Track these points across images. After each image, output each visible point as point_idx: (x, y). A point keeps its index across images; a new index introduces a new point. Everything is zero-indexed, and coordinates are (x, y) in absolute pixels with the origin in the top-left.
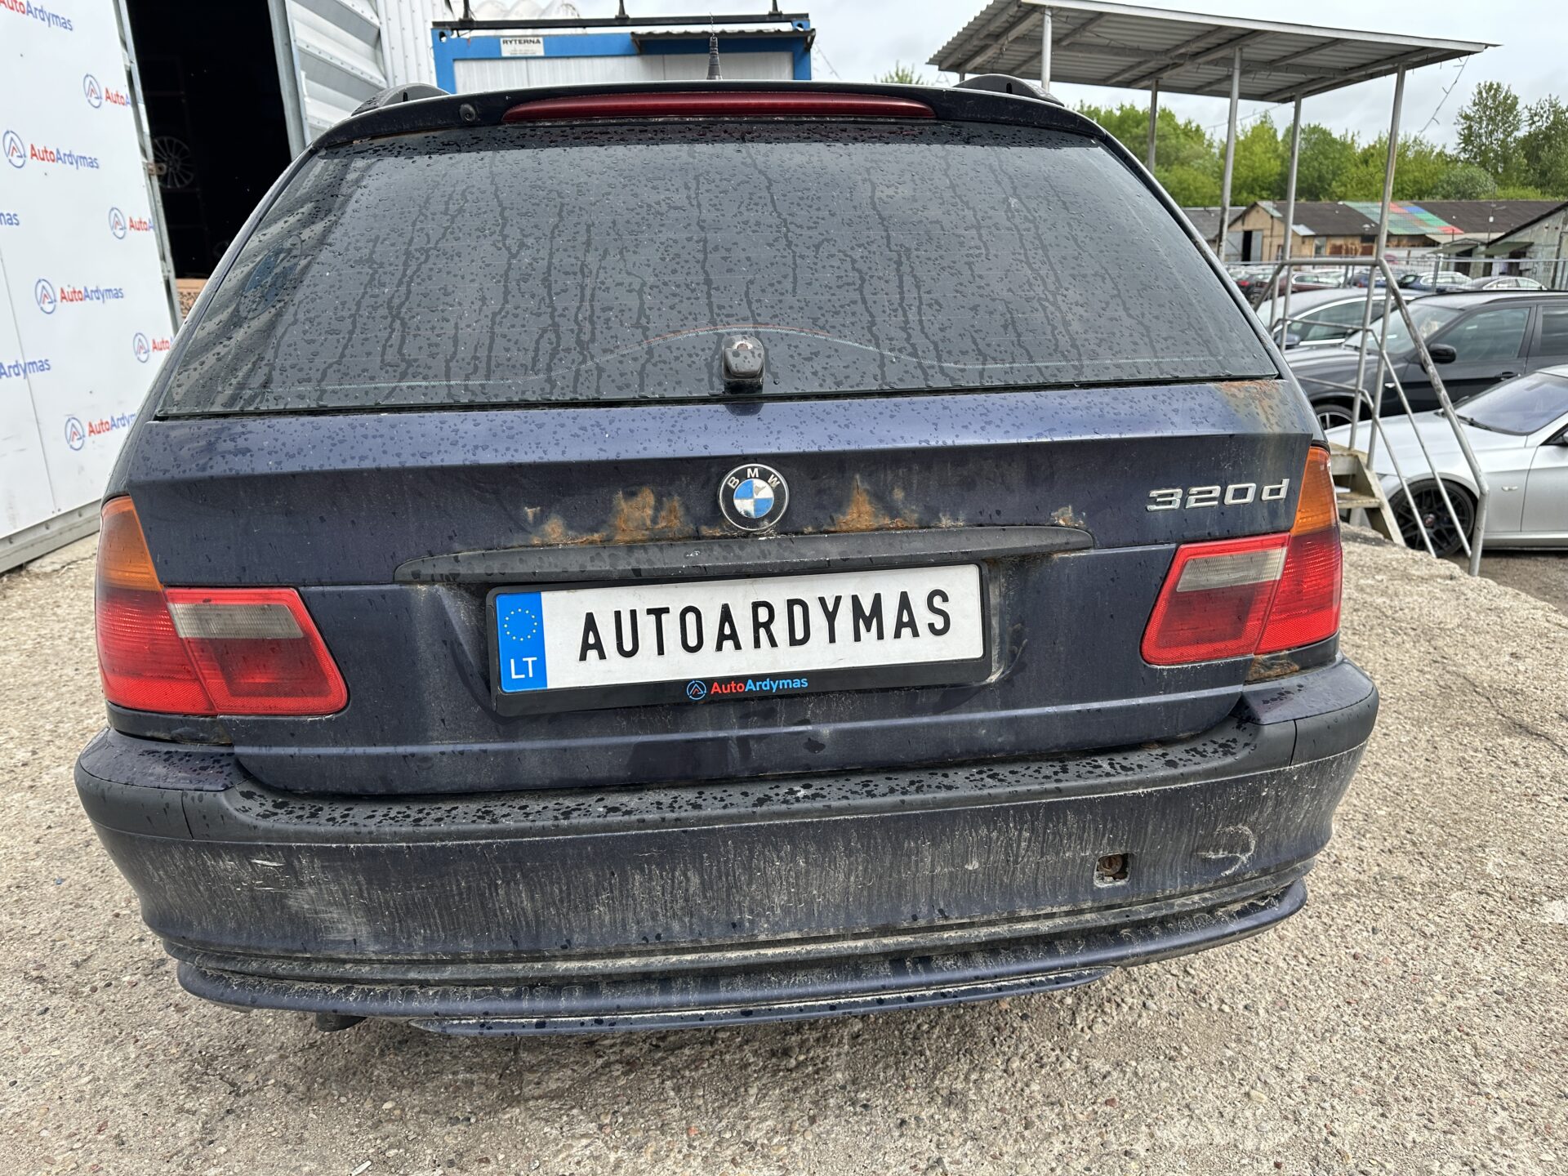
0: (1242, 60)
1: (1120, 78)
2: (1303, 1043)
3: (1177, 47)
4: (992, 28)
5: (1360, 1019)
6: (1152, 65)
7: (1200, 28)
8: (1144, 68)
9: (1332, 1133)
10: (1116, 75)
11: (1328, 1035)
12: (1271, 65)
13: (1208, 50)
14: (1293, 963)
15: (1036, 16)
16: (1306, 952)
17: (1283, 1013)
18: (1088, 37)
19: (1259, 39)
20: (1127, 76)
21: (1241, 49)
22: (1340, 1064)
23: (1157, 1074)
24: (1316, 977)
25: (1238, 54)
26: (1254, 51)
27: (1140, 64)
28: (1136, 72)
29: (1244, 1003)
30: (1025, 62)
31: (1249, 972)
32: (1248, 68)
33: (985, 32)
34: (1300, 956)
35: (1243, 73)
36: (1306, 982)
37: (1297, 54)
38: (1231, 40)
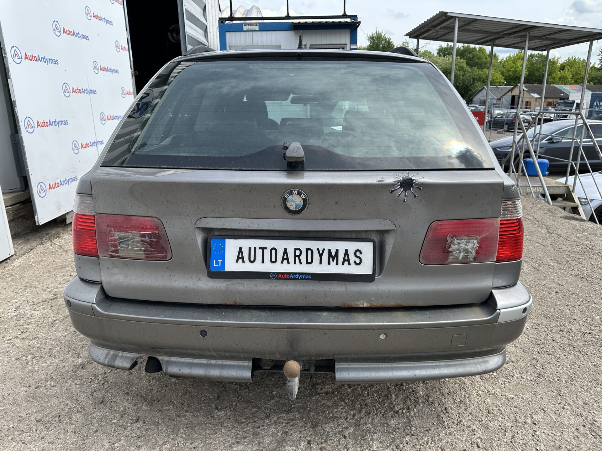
0: (530, 36)
1: (479, 42)
2: (580, 392)
3: (504, 31)
4: (434, 24)
5: (600, 386)
6: (493, 37)
7: (513, 24)
8: (489, 38)
9: (594, 421)
10: (478, 40)
11: (588, 390)
12: (539, 38)
13: (515, 32)
14: (573, 366)
15: (452, 20)
16: (577, 363)
17: (571, 382)
18: (471, 27)
19: (537, 29)
20: (482, 41)
21: (529, 33)
22: (594, 399)
23: (530, 399)
24: (581, 371)
25: (528, 34)
26: (534, 33)
27: (488, 37)
28: (486, 39)
29: (557, 378)
30: (443, 35)
31: (557, 368)
32: (532, 38)
33: (431, 25)
34: (575, 364)
35: (529, 40)
36: (578, 373)
37: (550, 34)
38: (525, 29)
